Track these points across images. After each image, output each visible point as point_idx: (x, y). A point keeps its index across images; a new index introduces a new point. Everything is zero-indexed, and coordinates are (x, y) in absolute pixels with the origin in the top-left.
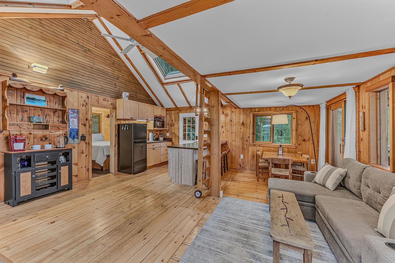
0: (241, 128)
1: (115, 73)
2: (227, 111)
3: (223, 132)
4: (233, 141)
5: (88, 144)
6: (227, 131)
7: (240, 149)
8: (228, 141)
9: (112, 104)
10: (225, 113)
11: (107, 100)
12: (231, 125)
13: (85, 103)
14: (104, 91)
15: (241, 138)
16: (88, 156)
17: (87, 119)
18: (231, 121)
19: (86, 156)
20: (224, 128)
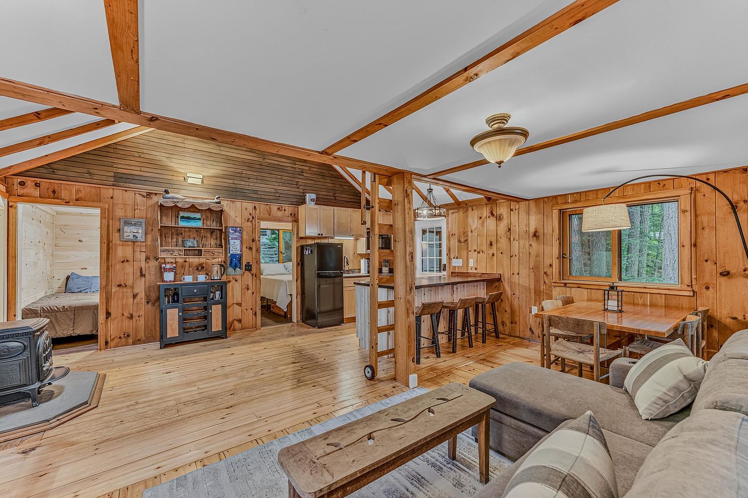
0: (531, 245)
1: (296, 166)
2: (499, 209)
3: (493, 255)
4: (513, 274)
5: (256, 276)
6: (502, 253)
7: (530, 292)
8: (504, 275)
9: (291, 214)
10: (495, 215)
11: (283, 209)
12: (510, 239)
13: (251, 218)
14: (279, 196)
15: (531, 267)
16: (255, 293)
17: (253, 240)
18: (509, 230)
19: (253, 294)
20: (494, 246)
